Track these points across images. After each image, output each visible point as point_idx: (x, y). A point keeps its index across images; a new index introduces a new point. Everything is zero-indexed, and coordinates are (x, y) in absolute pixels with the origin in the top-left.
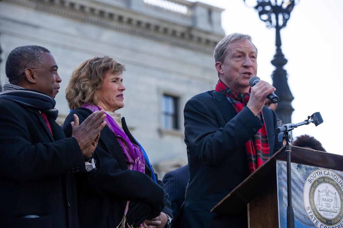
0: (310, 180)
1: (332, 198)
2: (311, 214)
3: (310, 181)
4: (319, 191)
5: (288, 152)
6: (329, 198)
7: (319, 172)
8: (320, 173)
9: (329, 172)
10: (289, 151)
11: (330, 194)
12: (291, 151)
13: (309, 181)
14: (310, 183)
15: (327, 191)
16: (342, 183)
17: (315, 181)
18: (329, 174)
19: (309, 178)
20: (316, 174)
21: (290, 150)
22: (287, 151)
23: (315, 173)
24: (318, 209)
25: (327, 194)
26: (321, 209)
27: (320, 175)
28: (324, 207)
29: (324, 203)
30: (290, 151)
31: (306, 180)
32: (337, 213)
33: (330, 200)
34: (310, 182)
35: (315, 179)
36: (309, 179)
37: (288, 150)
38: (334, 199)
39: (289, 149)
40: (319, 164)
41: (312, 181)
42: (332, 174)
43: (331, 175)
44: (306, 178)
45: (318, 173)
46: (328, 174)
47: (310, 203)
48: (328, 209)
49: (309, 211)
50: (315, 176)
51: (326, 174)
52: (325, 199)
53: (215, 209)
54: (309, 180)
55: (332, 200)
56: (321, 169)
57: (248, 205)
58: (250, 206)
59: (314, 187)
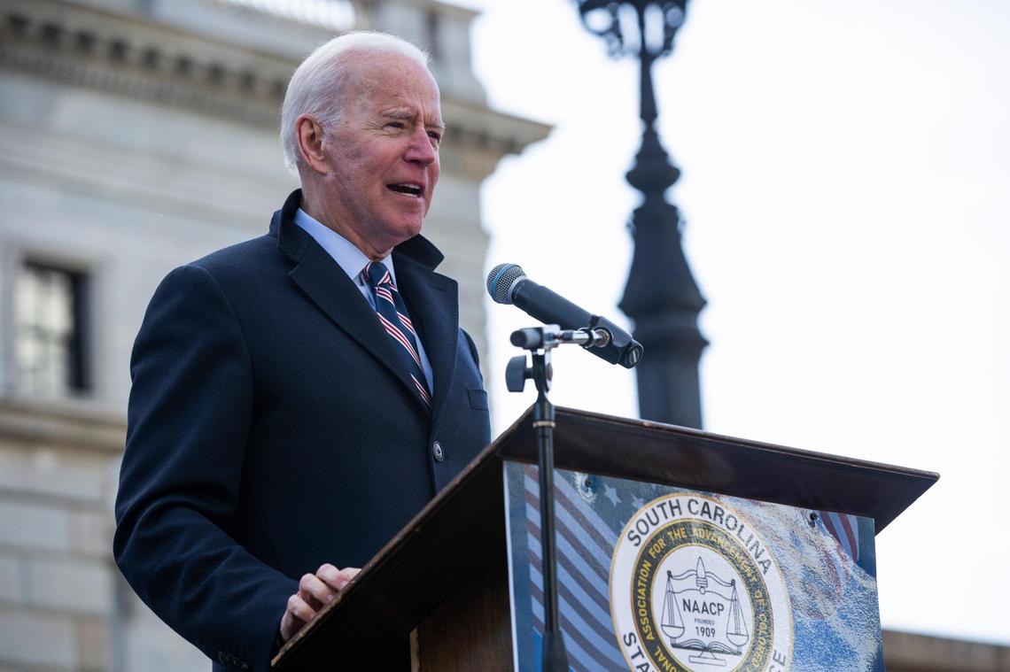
0: (636, 533)
1: (721, 601)
2: (639, 661)
3: (637, 536)
4: (669, 574)
5: (543, 427)
6: (709, 599)
7: (670, 503)
8: (672, 508)
9: (706, 504)
10: (545, 423)
11: (712, 585)
12: (553, 424)
13: (631, 539)
14: (637, 545)
15: (701, 574)
16: (757, 544)
17: (654, 540)
18: (709, 513)
19: (631, 526)
20: (659, 511)
21: (550, 420)
22: (540, 424)
23: (653, 510)
24: (667, 642)
25: (702, 585)
26: (678, 641)
27: (673, 515)
28: (691, 634)
29: (689, 619)
30: (550, 427)
31: (619, 534)
32: (739, 653)
33: (714, 609)
34: (637, 541)
35: (653, 529)
36: (632, 532)
37: (543, 419)
38: (727, 605)
39: (547, 416)
40: (670, 476)
41: (644, 539)
42: (719, 512)
43: (716, 514)
44: (621, 528)
45: (667, 508)
46: (703, 512)
47: (637, 618)
48: (706, 641)
49: (633, 650)
50: (654, 520)
51: (694, 511)
52: (695, 603)
53: (287, 653)
54: (632, 536)
55: (720, 608)
56: (678, 491)
57: (414, 635)
58: (419, 638)
59: (649, 560)
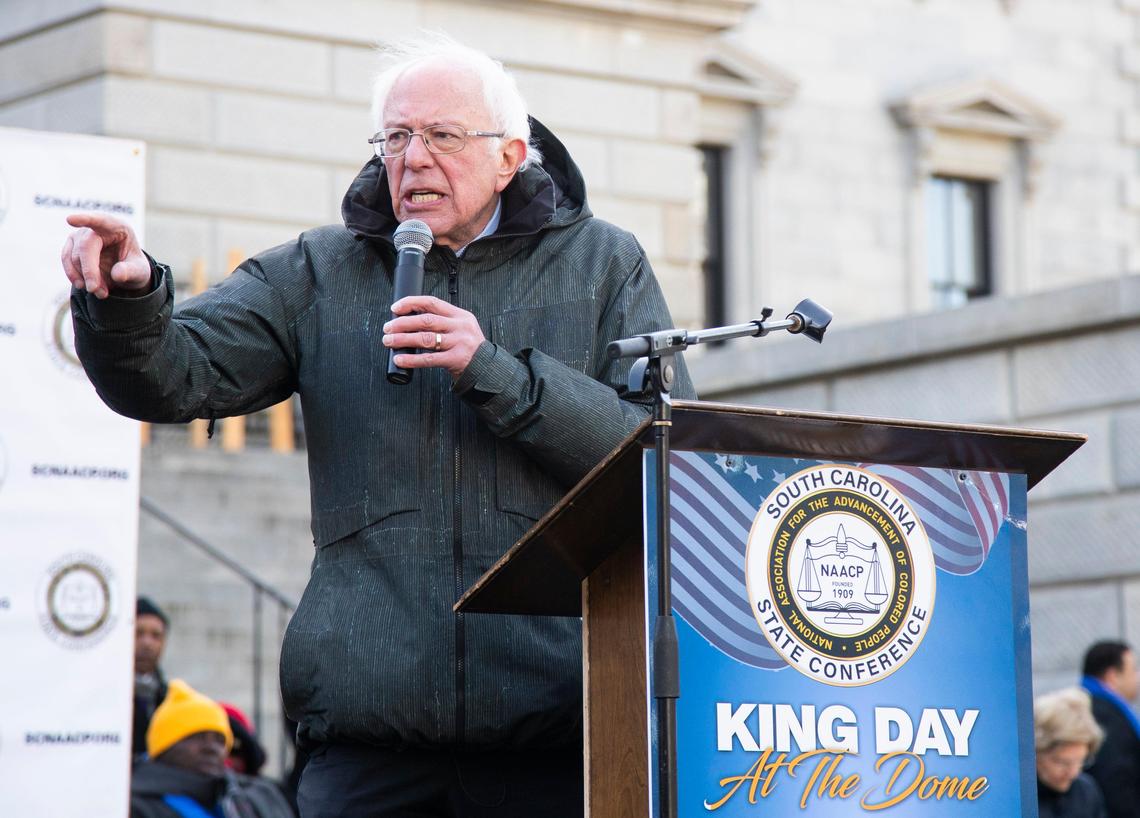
0: (776, 506)
1: (861, 563)
2: (773, 625)
3: (777, 509)
4: (808, 542)
5: (661, 426)
6: (848, 562)
7: (813, 475)
8: (814, 480)
9: (850, 473)
10: (663, 423)
11: (852, 549)
12: (670, 424)
13: (770, 512)
14: (775, 517)
15: (842, 540)
16: (901, 508)
17: (795, 511)
18: (852, 482)
19: (772, 499)
20: (801, 485)
21: (667, 419)
22: (658, 423)
23: (795, 484)
24: (802, 606)
25: (842, 550)
26: (814, 605)
27: (815, 486)
28: (828, 597)
29: (827, 583)
30: (667, 425)
31: (757, 508)
32: (877, 612)
33: (853, 572)
34: (776, 513)
35: (794, 502)
36: (772, 505)
37: (660, 419)
38: (867, 567)
39: (664, 417)
41: (784, 511)
42: (864, 480)
43: (860, 482)
44: (761, 502)
45: (809, 481)
46: (847, 481)
47: (773, 585)
48: (843, 602)
49: (768, 615)
50: (795, 493)
51: (837, 481)
52: (834, 567)
54: (771, 509)
55: (860, 570)
56: (820, 464)
57: (585, 583)
58: (589, 587)
59: (789, 530)
